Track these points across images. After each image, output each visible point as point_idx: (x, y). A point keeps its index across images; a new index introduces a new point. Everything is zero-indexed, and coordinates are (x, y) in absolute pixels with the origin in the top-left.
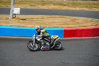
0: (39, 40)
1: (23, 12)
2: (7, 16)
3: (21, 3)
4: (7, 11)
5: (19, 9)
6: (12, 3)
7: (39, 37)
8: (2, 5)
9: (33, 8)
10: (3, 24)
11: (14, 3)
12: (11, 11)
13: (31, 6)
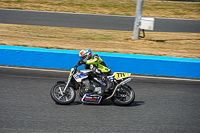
0: (79, 80)
1: (159, 26)
2: (127, 34)
3: (155, 7)
4: (128, 24)
5: (152, 19)
6: (138, 8)
7: (82, 74)
8: (118, 12)
9: (179, 18)
10: (120, 50)
11: (142, 8)
12: (136, 24)
13: (176, 14)
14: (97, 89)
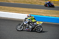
14: (30, 27)
